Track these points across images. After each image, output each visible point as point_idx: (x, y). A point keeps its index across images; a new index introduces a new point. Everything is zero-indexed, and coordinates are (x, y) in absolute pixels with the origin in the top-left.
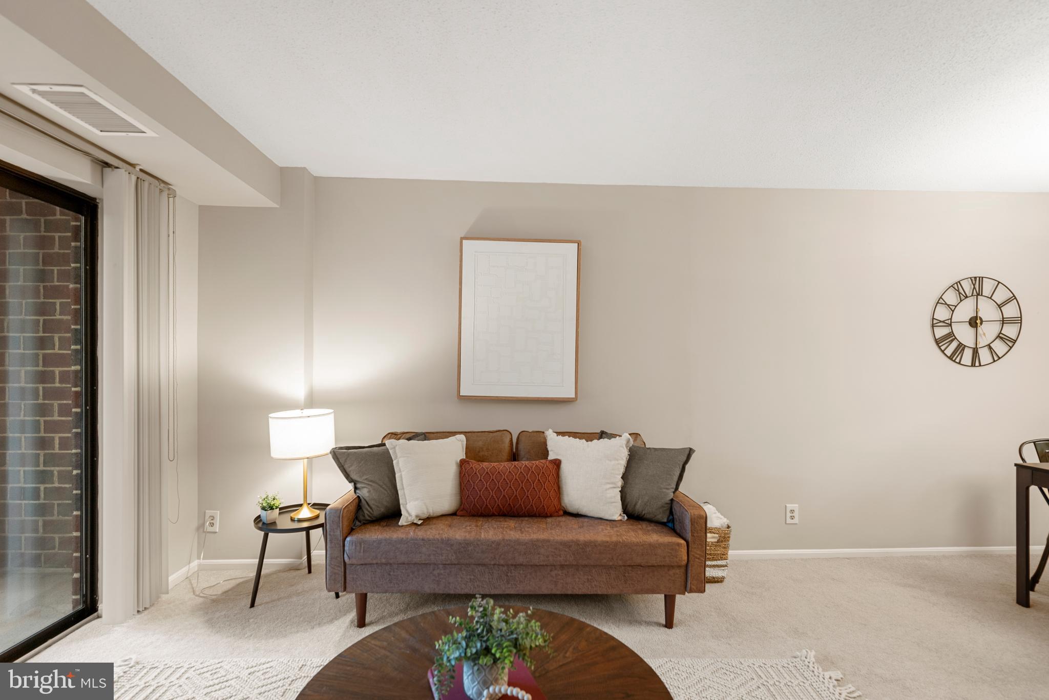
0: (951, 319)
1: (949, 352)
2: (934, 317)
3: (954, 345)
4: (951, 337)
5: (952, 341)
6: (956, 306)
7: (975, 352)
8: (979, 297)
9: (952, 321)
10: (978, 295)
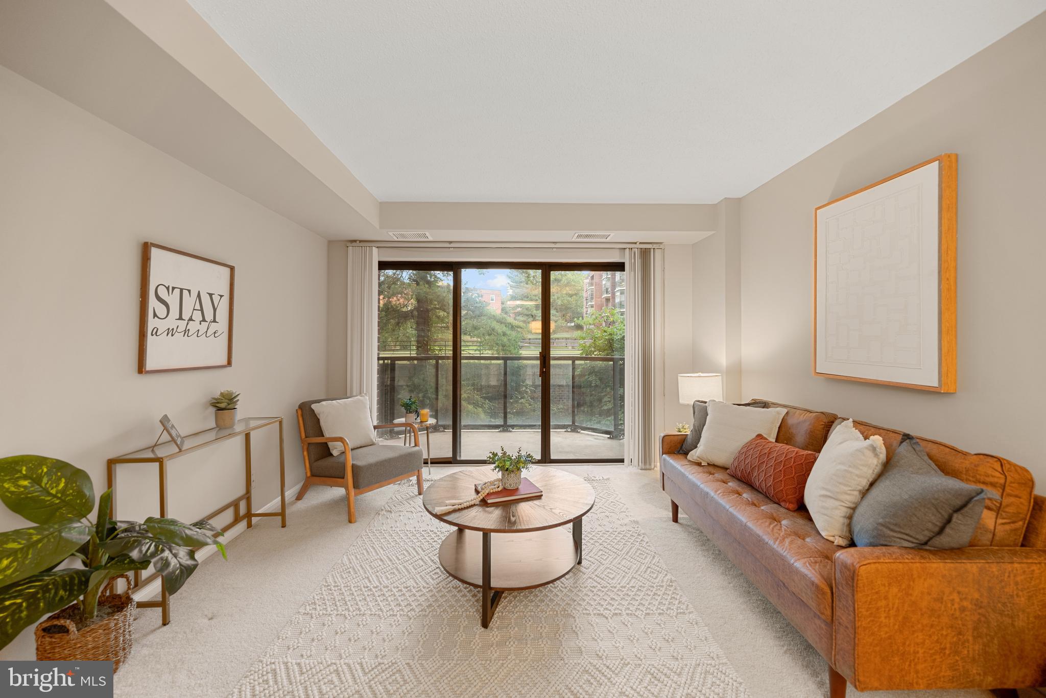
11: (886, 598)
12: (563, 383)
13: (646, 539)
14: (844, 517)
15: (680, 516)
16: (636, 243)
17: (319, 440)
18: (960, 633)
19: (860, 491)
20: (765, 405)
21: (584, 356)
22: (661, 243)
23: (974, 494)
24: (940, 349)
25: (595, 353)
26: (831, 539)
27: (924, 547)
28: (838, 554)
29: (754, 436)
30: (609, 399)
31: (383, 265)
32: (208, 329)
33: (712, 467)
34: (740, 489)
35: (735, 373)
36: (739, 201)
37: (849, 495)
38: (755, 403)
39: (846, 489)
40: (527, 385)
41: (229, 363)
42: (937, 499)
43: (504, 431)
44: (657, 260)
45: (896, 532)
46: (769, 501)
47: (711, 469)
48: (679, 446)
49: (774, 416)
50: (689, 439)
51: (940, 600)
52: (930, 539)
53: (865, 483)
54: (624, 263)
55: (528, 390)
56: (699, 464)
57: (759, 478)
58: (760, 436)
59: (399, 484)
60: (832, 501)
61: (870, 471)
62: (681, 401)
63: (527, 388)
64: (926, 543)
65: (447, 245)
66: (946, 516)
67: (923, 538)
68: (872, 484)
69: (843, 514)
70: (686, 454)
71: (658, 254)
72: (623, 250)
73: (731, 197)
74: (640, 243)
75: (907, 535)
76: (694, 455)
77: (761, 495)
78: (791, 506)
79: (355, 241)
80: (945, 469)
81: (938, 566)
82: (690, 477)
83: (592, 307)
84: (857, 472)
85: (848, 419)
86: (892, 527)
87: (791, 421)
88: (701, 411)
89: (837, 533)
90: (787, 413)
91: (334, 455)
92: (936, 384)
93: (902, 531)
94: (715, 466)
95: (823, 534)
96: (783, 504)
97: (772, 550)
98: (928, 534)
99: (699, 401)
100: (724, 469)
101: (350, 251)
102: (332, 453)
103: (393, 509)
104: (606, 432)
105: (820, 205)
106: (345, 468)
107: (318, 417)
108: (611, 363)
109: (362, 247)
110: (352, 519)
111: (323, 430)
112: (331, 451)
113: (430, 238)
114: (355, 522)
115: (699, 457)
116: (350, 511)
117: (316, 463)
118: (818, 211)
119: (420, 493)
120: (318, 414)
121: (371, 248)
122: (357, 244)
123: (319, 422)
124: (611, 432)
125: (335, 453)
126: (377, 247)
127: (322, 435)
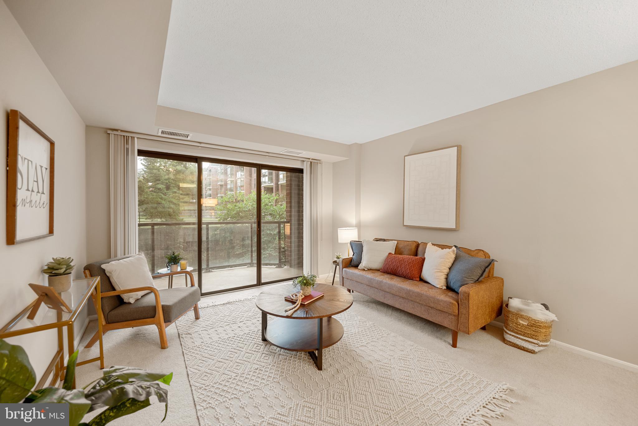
11: (475, 300)
12: (191, 240)
14: (445, 279)
16: (309, 159)
17: (112, 293)
18: (486, 307)
19: (448, 268)
20: (384, 240)
21: (222, 221)
22: (320, 160)
23: (491, 261)
24: (456, 215)
25: (228, 219)
26: (441, 287)
27: (477, 282)
28: (460, 290)
29: (387, 254)
30: (239, 247)
31: (141, 153)
32: (40, 200)
36: (361, 145)
37: (446, 269)
39: (445, 267)
40: (181, 242)
41: (51, 231)
42: (481, 265)
44: (318, 169)
45: (469, 278)
46: (407, 279)
48: (349, 263)
49: (391, 245)
50: (354, 259)
52: (479, 279)
53: (450, 264)
54: (303, 169)
55: (181, 246)
58: (390, 254)
61: (452, 260)
62: (341, 242)
63: (180, 244)
64: (477, 280)
65: (198, 145)
66: (483, 270)
67: (476, 279)
68: (453, 264)
69: (444, 277)
70: (357, 266)
71: (319, 166)
72: (303, 161)
73: (358, 143)
74: (312, 159)
75: (472, 279)
76: (361, 266)
77: (402, 278)
78: (418, 280)
79: (117, 130)
80: (472, 256)
81: (483, 287)
83: (210, 190)
85: (429, 243)
86: (468, 277)
87: (400, 246)
89: (442, 284)
90: (398, 243)
91: (132, 303)
92: (455, 227)
93: (471, 278)
95: (438, 286)
96: (414, 279)
98: (478, 277)
99: (353, 241)
101: (112, 137)
102: (127, 302)
103: (189, 332)
104: (274, 264)
105: (407, 155)
106: (156, 308)
107: (108, 274)
108: (278, 224)
109: (124, 136)
110: (166, 346)
111: (114, 284)
112: (125, 300)
113: (189, 138)
114: (168, 348)
115: (364, 267)
116: (163, 340)
117: (113, 312)
118: (405, 157)
119: (197, 318)
120: (110, 272)
121: (133, 138)
122: (119, 133)
123: (108, 278)
124: (277, 264)
125: (132, 301)
126: (138, 138)
127: (114, 289)
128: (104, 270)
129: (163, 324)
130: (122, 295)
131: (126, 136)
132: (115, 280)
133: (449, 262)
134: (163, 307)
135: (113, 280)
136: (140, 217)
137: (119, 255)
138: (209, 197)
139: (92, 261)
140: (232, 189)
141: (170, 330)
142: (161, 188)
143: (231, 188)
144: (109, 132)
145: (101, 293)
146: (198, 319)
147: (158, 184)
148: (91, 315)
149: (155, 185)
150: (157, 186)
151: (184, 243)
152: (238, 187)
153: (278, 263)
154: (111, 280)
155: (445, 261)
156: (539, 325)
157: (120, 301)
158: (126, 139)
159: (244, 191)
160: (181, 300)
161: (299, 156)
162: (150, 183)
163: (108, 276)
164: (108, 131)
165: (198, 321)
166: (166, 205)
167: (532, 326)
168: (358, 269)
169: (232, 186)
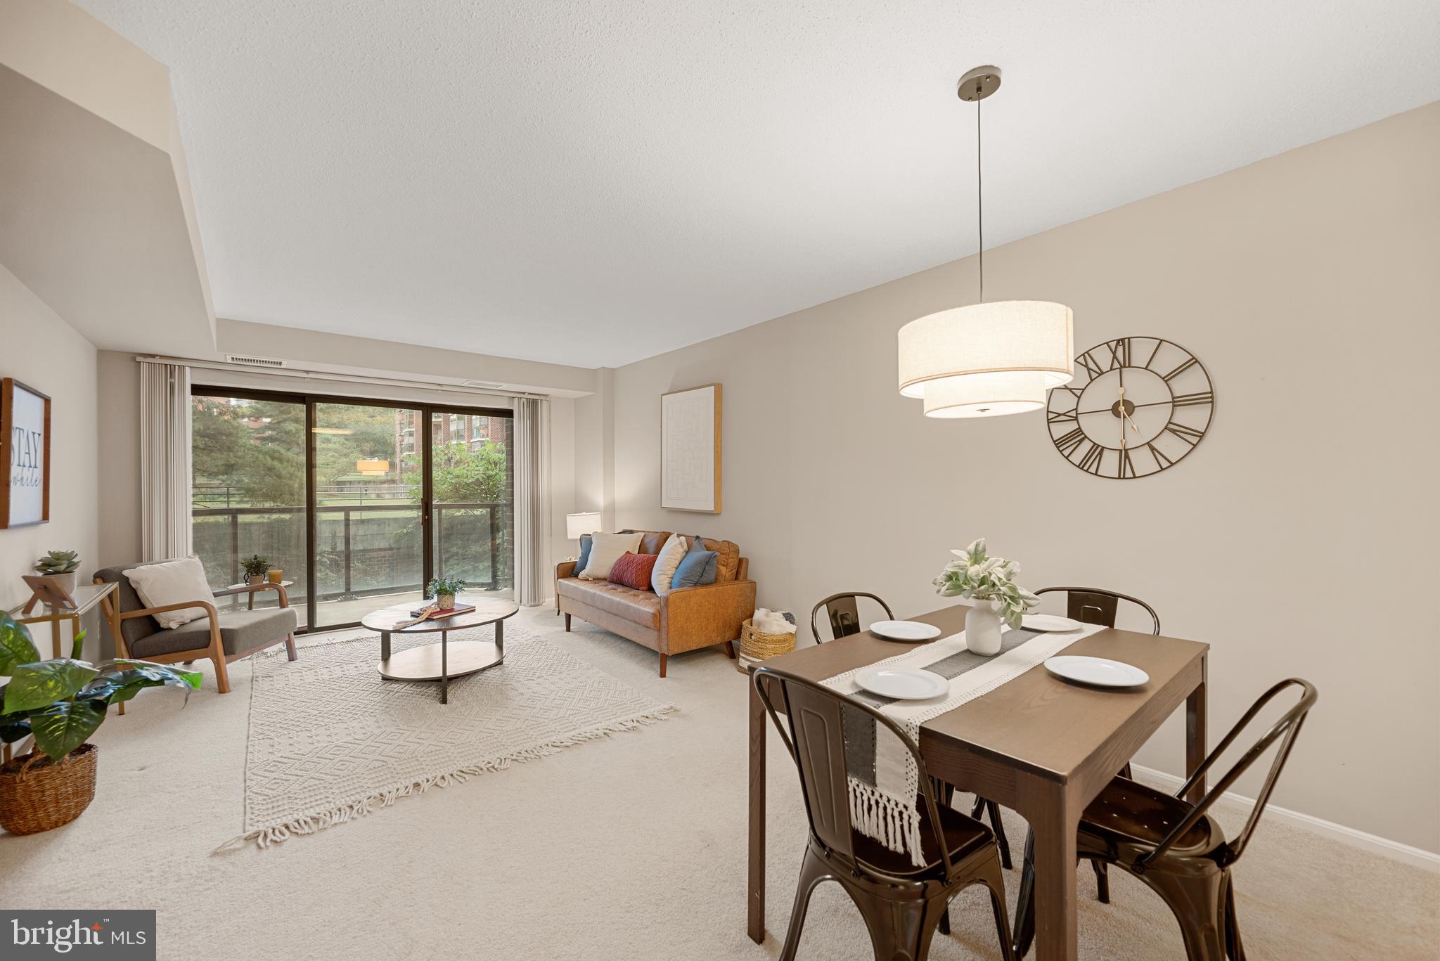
0: (1076, 409)
1: (1077, 457)
2: (1050, 410)
3: (1086, 447)
4: (1078, 436)
5: (1081, 441)
6: (1083, 390)
7: (1124, 455)
8: (1123, 369)
9: (1079, 412)
10: (1122, 367)
11: (680, 607)
13: (549, 643)
14: (668, 583)
15: (571, 627)
16: (524, 393)
17: (140, 613)
18: (708, 620)
20: (631, 532)
22: (547, 395)
24: (715, 490)
27: (695, 584)
29: (624, 553)
31: (197, 390)
32: (32, 476)
33: (597, 580)
34: (616, 587)
35: (610, 512)
36: (612, 371)
38: (624, 532)
41: (46, 518)
42: (702, 561)
43: (346, 600)
44: (544, 410)
46: (632, 589)
47: (596, 581)
48: (570, 571)
49: (637, 538)
50: (578, 565)
51: (700, 606)
52: (698, 580)
54: (512, 411)
56: (588, 580)
57: (628, 577)
58: (628, 552)
59: (250, 659)
60: (663, 576)
61: (680, 558)
62: (569, 537)
63: (323, 556)
64: (696, 582)
65: (305, 375)
66: (705, 568)
67: (695, 580)
70: (576, 576)
71: (545, 405)
72: (511, 398)
73: (606, 367)
74: (530, 394)
76: (582, 574)
77: (628, 587)
78: (644, 588)
79: (153, 356)
80: (708, 549)
81: (701, 591)
82: (582, 588)
84: (674, 557)
85: (674, 533)
86: (687, 577)
87: (647, 540)
88: (587, 542)
89: (664, 592)
90: (644, 536)
91: (174, 629)
92: (713, 509)
93: (690, 579)
94: (598, 579)
95: (660, 595)
96: (640, 589)
97: (634, 608)
98: (697, 578)
99: (584, 535)
100: (605, 579)
101: (144, 368)
102: (165, 627)
103: (270, 674)
104: (482, 585)
105: (667, 392)
106: (210, 634)
107: (133, 585)
108: (489, 509)
109: (166, 365)
110: (226, 688)
111: (143, 601)
112: (163, 625)
113: (283, 366)
114: (229, 691)
115: (587, 575)
116: (222, 680)
117: (141, 642)
118: (663, 397)
119: (292, 658)
120: (137, 582)
121: (182, 368)
122: (157, 360)
123: (134, 592)
124: (488, 584)
125: (174, 625)
126: (191, 367)
127: (143, 607)
128: (127, 579)
129: (223, 658)
130: (156, 616)
131: (170, 365)
132: (146, 592)
133: (675, 559)
134: (222, 631)
135: (142, 594)
136: (231, 499)
137: (156, 557)
138: (409, 451)
139: (107, 566)
140: (461, 433)
141: (237, 669)
142: (291, 431)
143: (458, 432)
144: (138, 359)
145: (121, 612)
146: (293, 660)
147: (285, 420)
148: (106, 659)
149: (279, 423)
150: (282, 425)
151: (332, 553)
152: (475, 430)
153: (491, 581)
154: (140, 594)
155: (670, 558)
156: (765, 639)
157: (152, 625)
158: (170, 370)
159: (488, 439)
160: (257, 624)
161: (498, 388)
162: (266, 418)
163: (133, 588)
164: (136, 359)
165: (292, 662)
166: (284, 472)
167: (758, 641)
168: (577, 580)
169: (462, 427)
